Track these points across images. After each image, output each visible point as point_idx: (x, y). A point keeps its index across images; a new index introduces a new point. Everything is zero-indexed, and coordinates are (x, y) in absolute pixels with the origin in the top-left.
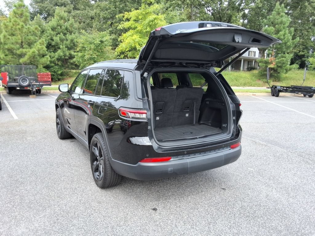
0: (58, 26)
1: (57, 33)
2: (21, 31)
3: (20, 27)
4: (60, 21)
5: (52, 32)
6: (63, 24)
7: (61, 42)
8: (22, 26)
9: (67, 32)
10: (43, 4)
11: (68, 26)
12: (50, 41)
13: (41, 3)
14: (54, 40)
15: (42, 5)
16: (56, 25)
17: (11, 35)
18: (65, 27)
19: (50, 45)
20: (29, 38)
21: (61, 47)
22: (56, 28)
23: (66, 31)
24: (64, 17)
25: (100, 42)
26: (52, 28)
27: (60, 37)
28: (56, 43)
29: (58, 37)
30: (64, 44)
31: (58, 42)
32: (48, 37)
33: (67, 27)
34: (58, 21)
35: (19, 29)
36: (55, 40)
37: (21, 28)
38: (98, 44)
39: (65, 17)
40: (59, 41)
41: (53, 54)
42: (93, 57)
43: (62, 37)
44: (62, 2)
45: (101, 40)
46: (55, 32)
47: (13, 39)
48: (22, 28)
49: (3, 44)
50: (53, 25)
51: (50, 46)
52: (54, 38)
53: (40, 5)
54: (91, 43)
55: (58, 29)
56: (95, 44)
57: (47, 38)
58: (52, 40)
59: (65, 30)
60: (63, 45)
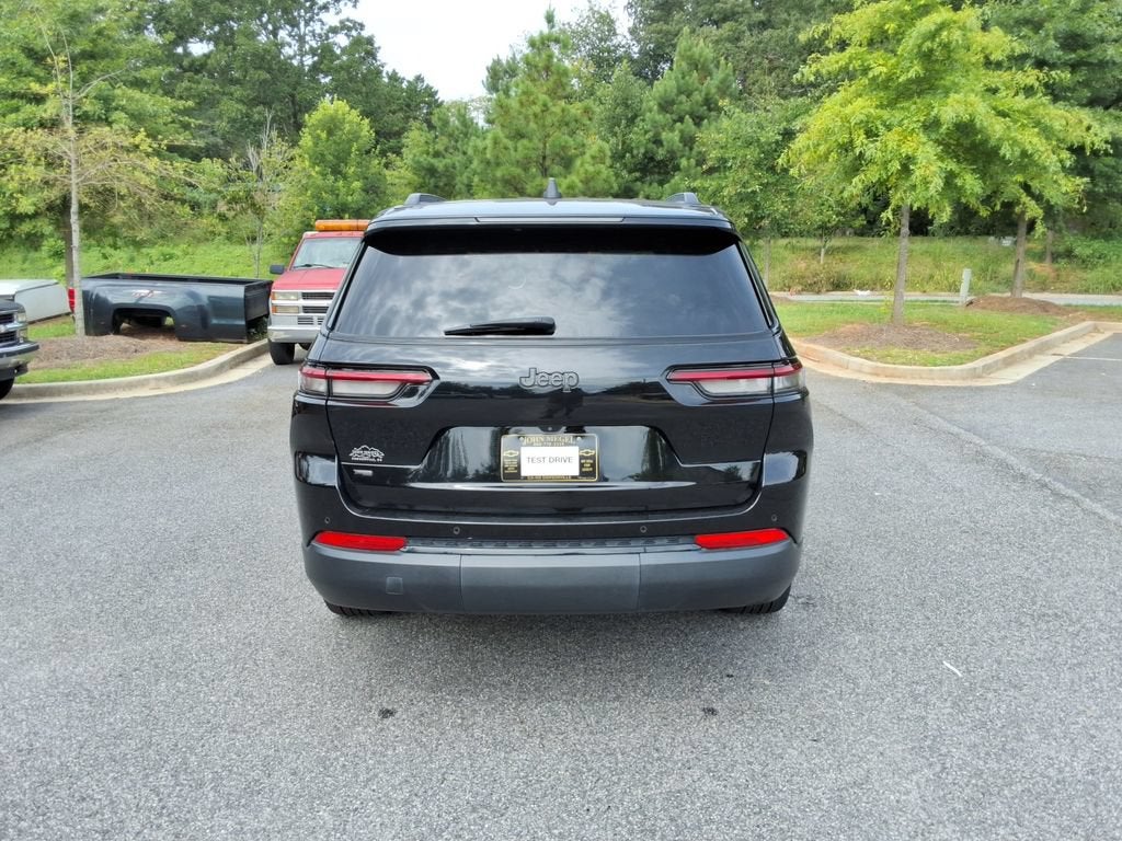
0: (680, 92)
1: (675, 117)
2: (540, 122)
3: (537, 109)
4: (687, 78)
5: (661, 116)
6: (697, 84)
7: (685, 145)
8: (545, 105)
9: (706, 112)
10: (666, 23)
11: (713, 90)
12: (651, 145)
13: (661, 23)
14: (665, 143)
15: (665, 27)
16: (675, 91)
17: (514, 137)
18: (703, 94)
19: (652, 159)
20: (563, 144)
21: (684, 163)
22: (672, 103)
23: (705, 108)
24: (702, 60)
25: (780, 138)
26: (663, 103)
27: (682, 131)
28: (668, 152)
29: (677, 132)
30: (694, 152)
31: (675, 148)
32: (646, 132)
33: (707, 94)
34: (683, 78)
35: (535, 115)
36: (668, 142)
37: (540, 115)
38: (774, 145)
39: (706, 60)
40: (678, 145)
41: (655, 190)
42: (749, 190)
43: (687, 130)
44: (725, 10)
45: (785, 129)
46: (668, 116)
47: (520, 149)
48: (543, 111)
49: (493, 165)
50: (666, 91)
51: (651, 165)
52: (664, 136)
53: (659, 27)
54: (749, 144)
55: (681, 103)
56: (760, 145)
57: (642, 138)
58: (658, 142)
59: (702, 106)
60: (689, 159)
